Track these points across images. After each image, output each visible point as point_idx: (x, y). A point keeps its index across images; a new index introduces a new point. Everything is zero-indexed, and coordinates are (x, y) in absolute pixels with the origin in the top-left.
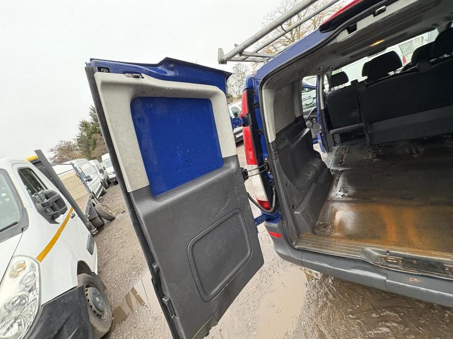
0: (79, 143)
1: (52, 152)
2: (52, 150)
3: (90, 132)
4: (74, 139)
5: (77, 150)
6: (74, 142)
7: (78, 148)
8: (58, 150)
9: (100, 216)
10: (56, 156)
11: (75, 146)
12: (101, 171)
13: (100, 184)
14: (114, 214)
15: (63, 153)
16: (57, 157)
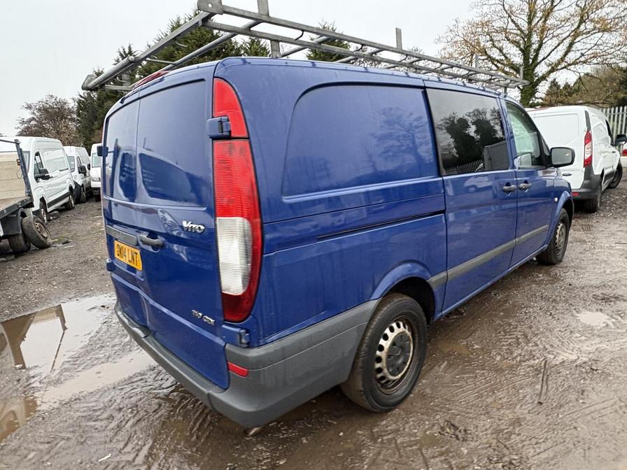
0: (80, 108)
1: (29, 111)
2: (29, 107)
3: (105, 95)
4: (73, 99)
5: (72, 120)
6: (72, 105)
7: (75, 116)
8: (39, 110)
9: (24, 235)
10: (33, 119)
11: (71, 112)
12: (82, 170)
13: (67, 191)
14: (50, 241)
15: (46, 119)
16: (33, 123)
